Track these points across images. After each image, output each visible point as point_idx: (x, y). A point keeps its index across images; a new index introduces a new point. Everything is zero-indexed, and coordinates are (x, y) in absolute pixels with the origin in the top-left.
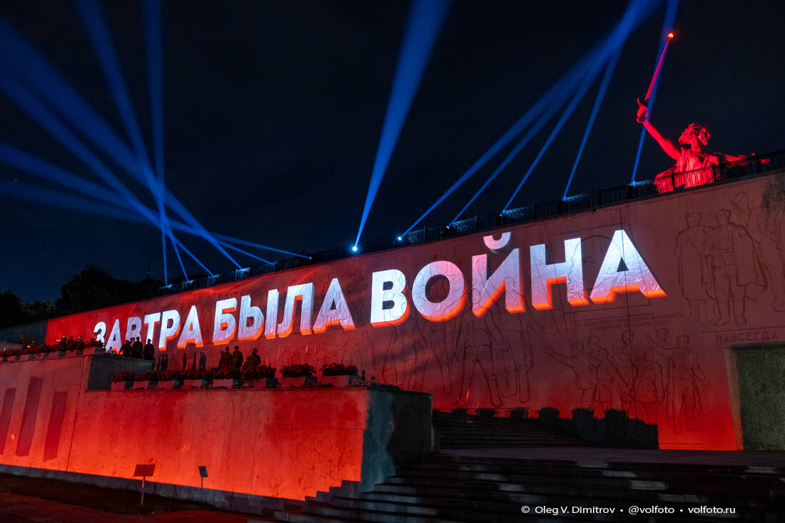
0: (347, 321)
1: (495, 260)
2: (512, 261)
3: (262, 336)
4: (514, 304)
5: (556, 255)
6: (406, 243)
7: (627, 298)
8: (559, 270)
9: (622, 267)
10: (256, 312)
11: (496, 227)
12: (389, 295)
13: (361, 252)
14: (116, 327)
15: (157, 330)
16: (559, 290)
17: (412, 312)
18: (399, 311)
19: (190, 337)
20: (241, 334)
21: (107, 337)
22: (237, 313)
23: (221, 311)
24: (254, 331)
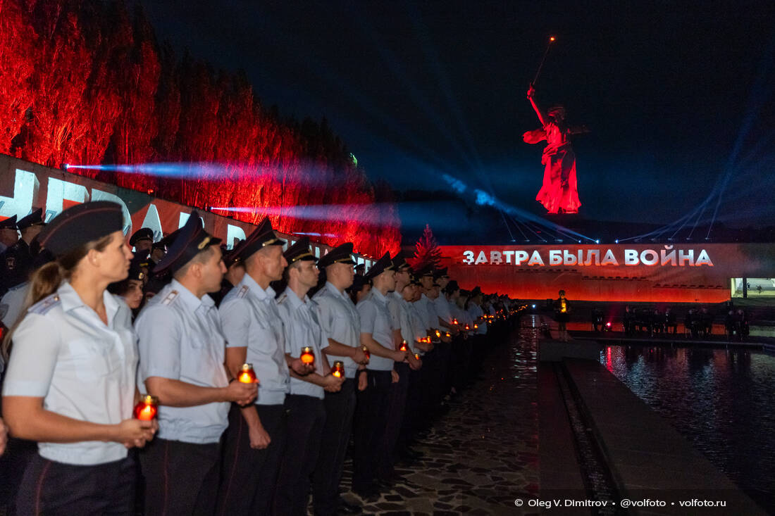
0: (614, 261)
1: (668, 252)
2: (674, 253)
3: (577, 264)
4: (674, 264)
5: (686, 253)
6: (636, 243)
7: (704, 266)
8: (687, 257)
9: (704, 258)
10: (572, 256)
11: (669, 243)
12: (631, 257)
13: (619, 243)
14: (482, 254)
15: (513, 257)
16: (687, 262)
17: (641, 263)
18: (636, 262)
19: (536, 262)
20: (566, 262)
21: (475, 257)
22: (562, 255)
23: (553, 254)
24: (572, 263)
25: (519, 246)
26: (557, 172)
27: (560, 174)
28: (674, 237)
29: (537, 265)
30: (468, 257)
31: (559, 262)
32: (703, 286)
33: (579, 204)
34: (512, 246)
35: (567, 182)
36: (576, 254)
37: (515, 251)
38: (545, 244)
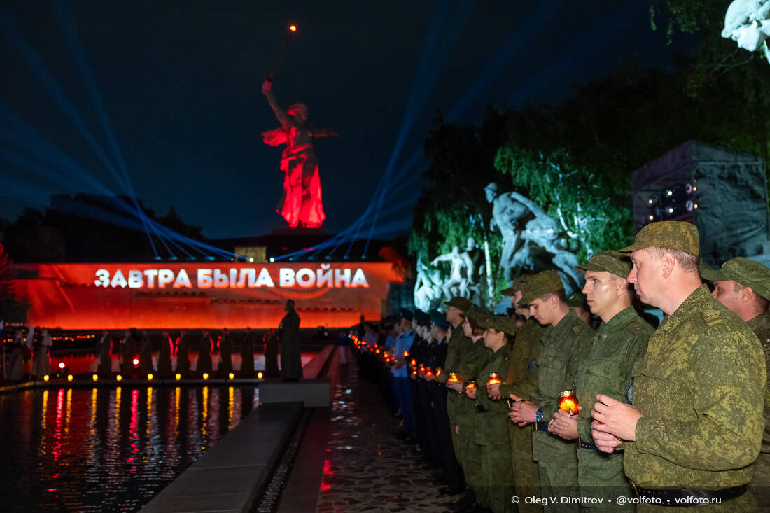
0: (270, 284)
1: (325, 272)
2: (330, 273)
3: (229, 286)
4: (330, 285)
5: (342, 273)
6: (292, 261)
7: (360, 287)
8: (343, 278)
9: (360, 279)
10: (224, 277)
11: (326, 262)
12: (287, 278)
13: (275, 261)
14: (119, 274)
15: (156, 278)
16: (343, 282)
17: (297, 284)
18: (291, 283)
19: (182, 283)
20: (218, 284)
21: (111, 278)
22: (212, 276)
23: (203, 274)
24: (224, 284)
25: (164, 265)
26: (298, 179)
27: (300, 181)
28: (332, 256)
29: (183, 287)
30: (102, 278)
31: (208, 285)
32: (352, 309)
33: (323, 217)
34: (156, 265)
35: (308, 192)
36: (228, 274)
37: (158, 269)
38: (194, 262)
